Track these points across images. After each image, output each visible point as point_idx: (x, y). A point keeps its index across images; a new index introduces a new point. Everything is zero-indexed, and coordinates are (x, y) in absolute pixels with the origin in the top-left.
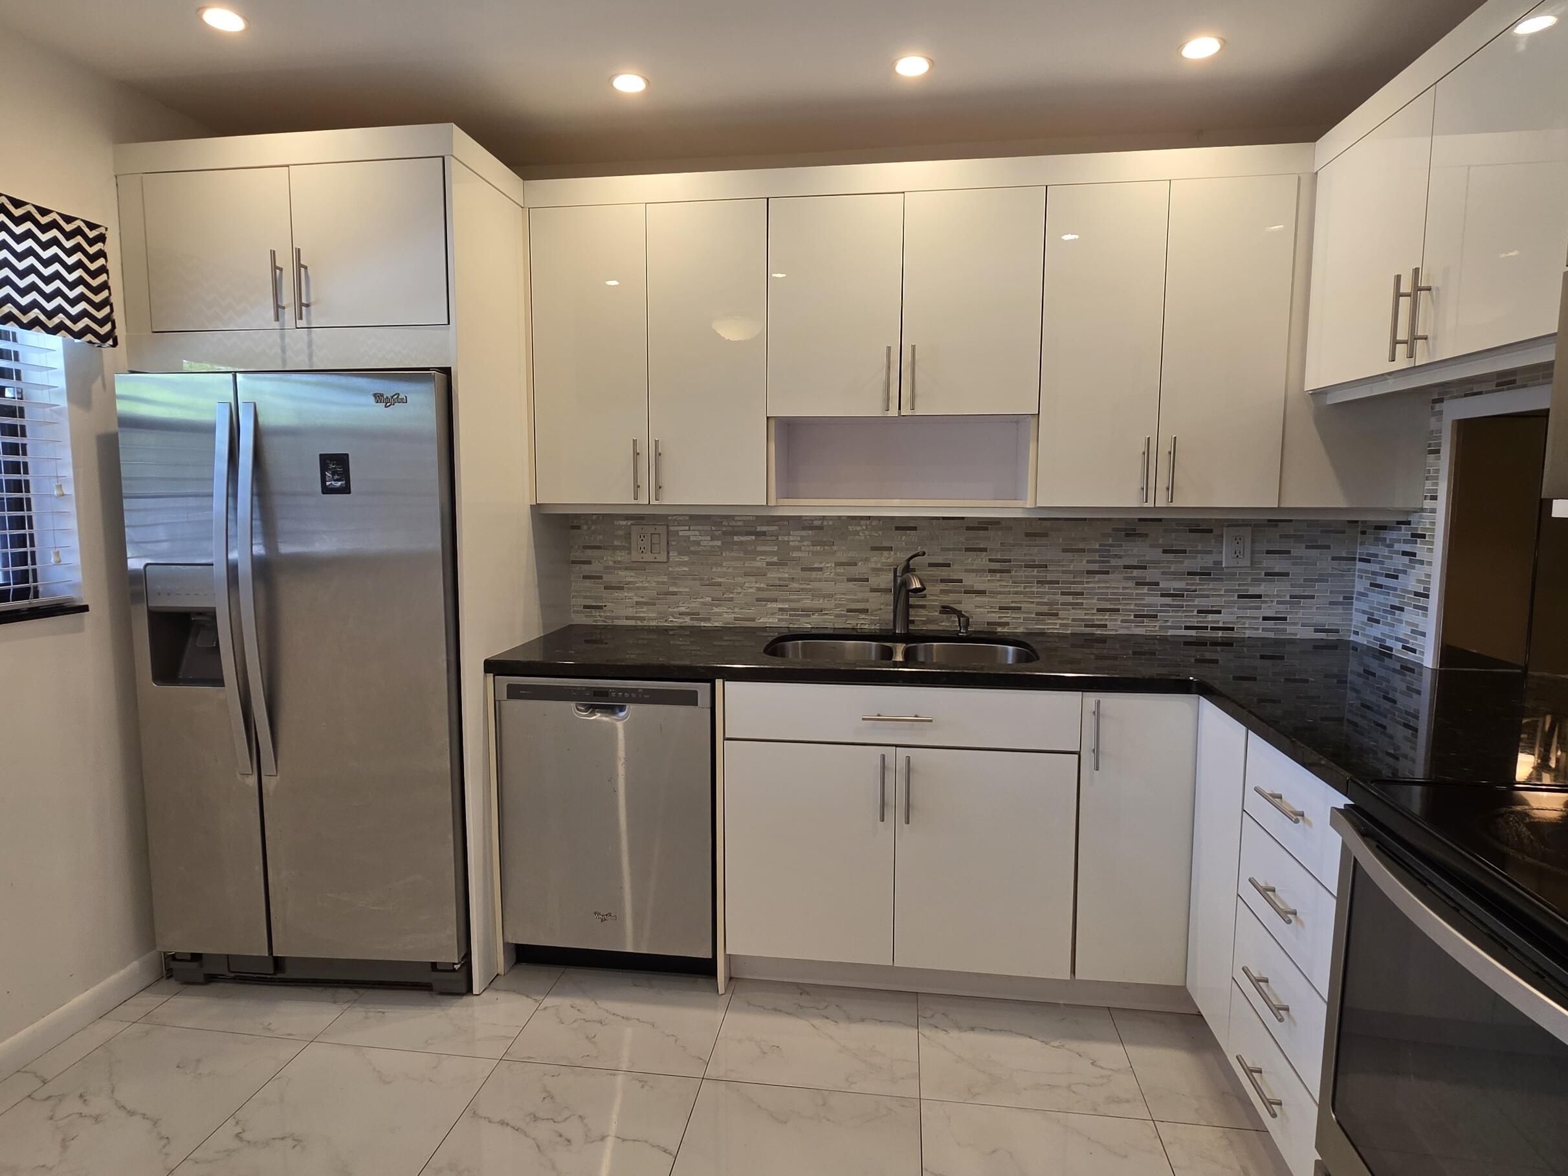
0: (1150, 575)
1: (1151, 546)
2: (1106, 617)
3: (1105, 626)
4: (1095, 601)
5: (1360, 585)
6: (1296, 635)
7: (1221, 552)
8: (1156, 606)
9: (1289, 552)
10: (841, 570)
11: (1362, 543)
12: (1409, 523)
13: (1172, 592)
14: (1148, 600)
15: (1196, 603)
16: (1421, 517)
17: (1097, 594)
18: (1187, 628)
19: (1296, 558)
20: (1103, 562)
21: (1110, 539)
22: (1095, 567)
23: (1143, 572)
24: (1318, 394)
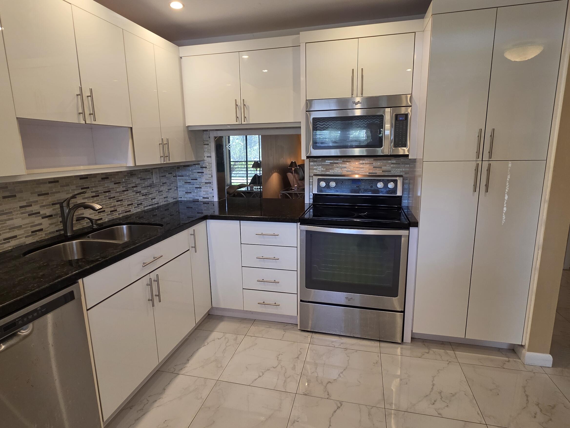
0: (139, 189)
1: (138, 178)
2: (130, 208)
3: (130, 211)
4: (126, 202)
5: (179, 184)
6: (170, 201)
7: (153, 178)
8: (141, 200)
9: (165, 176)
10: (23, 210)
11: (178, 171)
12: (199, 164)
13: (144, 194)
14: (139, 198)
15: (150, 196)
16: (204, 162)
17: (126, 199)
18: (150, 206)
19: (168, 177)
20: (126, 186)
21: (127, 177)
22: (124, 189)
23: (137, 188)
24: (188, 127)
